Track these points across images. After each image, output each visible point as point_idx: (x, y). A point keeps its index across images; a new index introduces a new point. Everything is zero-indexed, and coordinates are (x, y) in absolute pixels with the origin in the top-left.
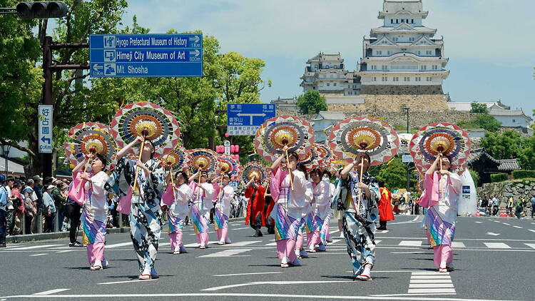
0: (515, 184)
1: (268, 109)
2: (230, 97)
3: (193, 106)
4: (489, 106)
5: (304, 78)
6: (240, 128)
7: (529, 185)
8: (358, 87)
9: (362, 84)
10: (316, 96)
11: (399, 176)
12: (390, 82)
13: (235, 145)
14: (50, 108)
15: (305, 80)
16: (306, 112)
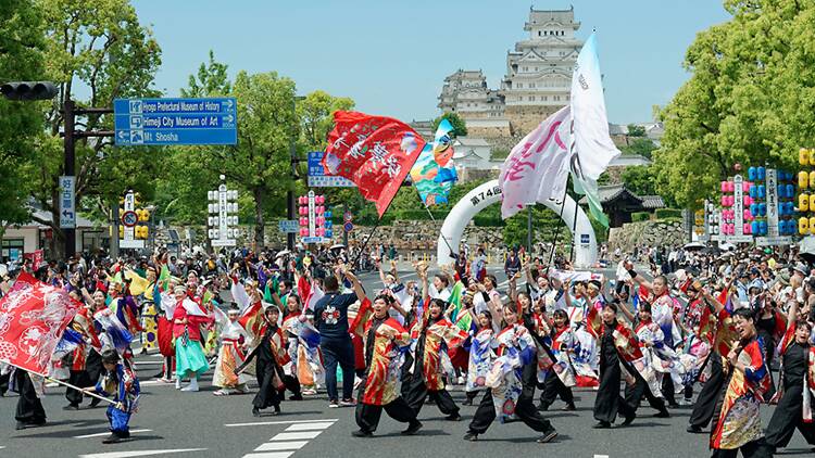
0: (656, 225)
4: (648, 128)
6: (322, 179)
7: (672, 225)
8: (503, 107)
9: (507, 104)
12: (538, 102)
13: (319, 196)
14: (72, 179)
15: (442, 100)
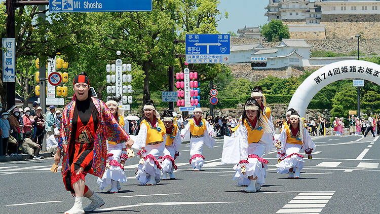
1: (223, 39)
2: (190, 28)
3: (154, 37)
5: (268, 8)
6: (198, 57)
8: (319, 15)
9: (322, 13)
10: (280, 25)
11: (352, 99)
12: (349, 11)
13: (193, 72)
14: (12, 41)
15: (269, 10)
16: (270, 40)
